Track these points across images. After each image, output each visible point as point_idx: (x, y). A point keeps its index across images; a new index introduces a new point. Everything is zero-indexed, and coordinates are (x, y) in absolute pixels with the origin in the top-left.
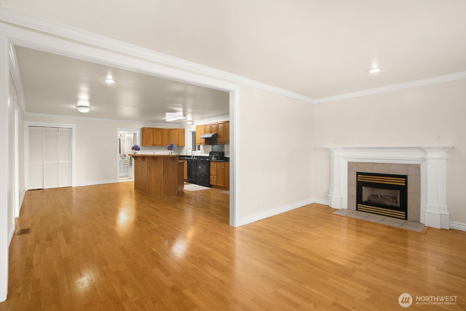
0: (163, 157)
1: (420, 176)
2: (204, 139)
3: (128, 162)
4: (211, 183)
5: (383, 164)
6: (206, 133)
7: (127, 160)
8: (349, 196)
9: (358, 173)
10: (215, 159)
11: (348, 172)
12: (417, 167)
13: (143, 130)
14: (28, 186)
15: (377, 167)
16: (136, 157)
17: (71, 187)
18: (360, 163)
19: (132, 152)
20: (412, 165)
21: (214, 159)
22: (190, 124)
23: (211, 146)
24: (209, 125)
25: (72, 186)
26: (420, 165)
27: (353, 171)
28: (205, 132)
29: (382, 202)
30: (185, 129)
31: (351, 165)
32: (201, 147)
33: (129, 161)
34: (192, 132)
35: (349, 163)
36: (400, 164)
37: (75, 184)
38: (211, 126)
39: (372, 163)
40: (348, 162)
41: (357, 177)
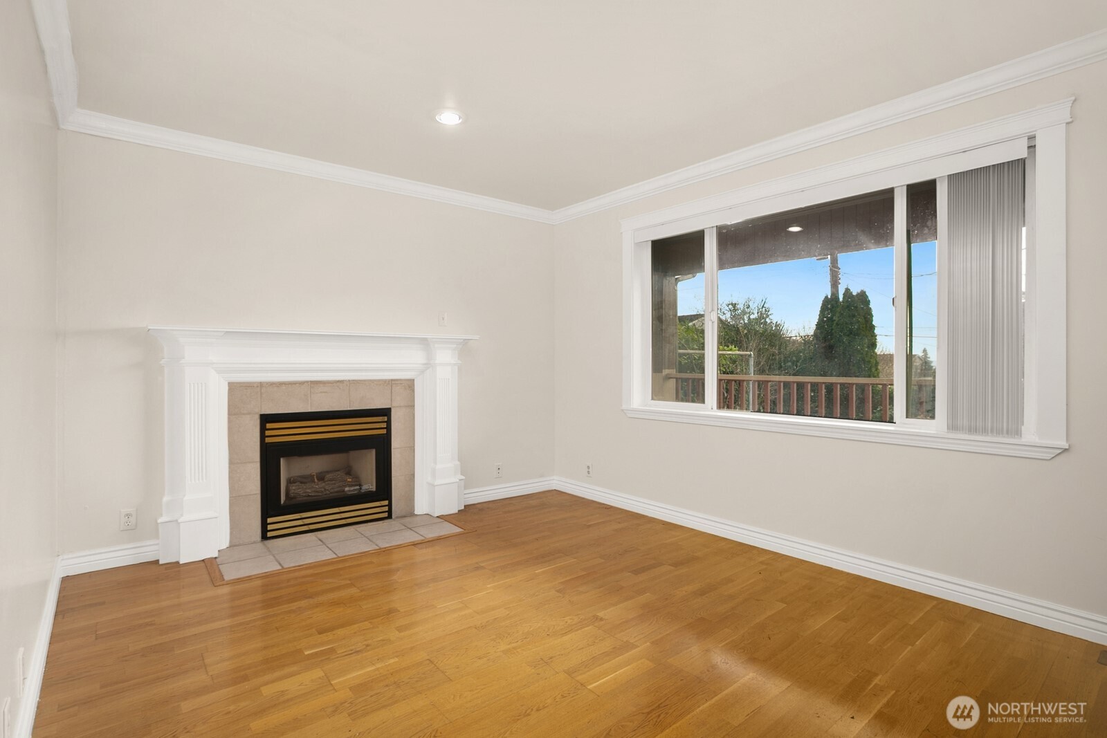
1: (414, 406)
5: (338, 384)
8: (235, 499)
9: (266, 419)
11: (229, 418)
12: (409, 387)
15: (321, 392)
18: (272, 384)
20: (399, 382)
26: (414, 380)
27: (249, 414)
29: (328, 492)
31: (237, 392)
35: (233, 388)
36: (375, 380)
39: (307, 382)
40: (231, 385)
41: (263, 429)
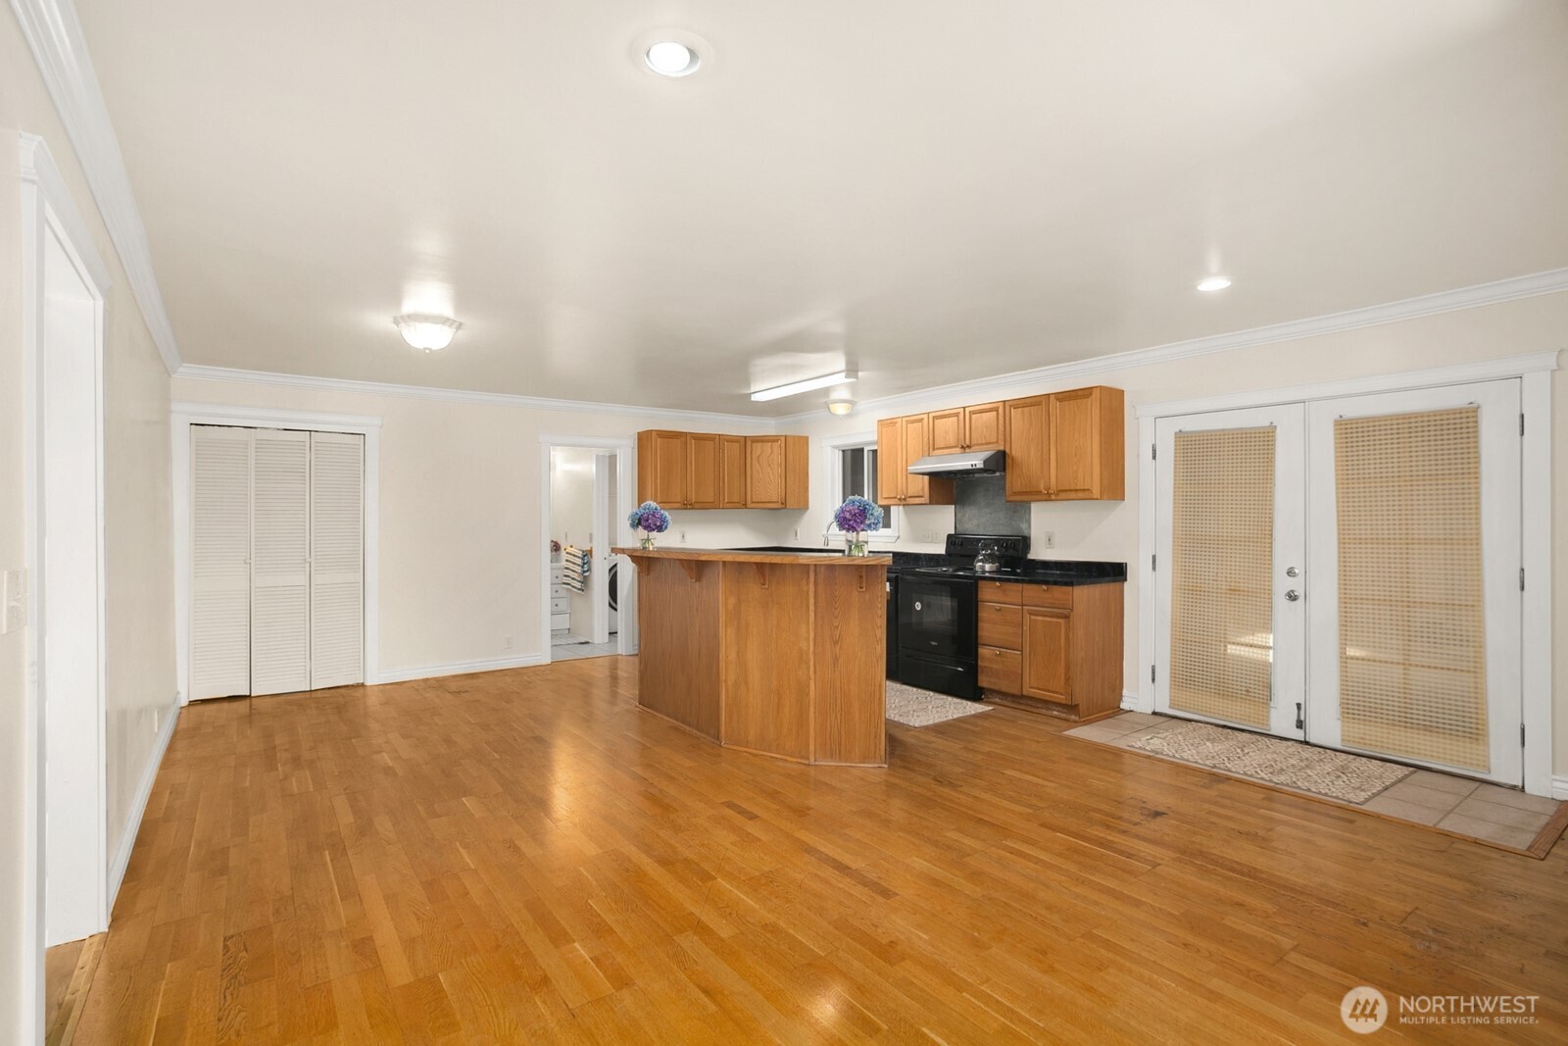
0: (812, 569)
2: (926, 478)
3: (575, 576)
4: (984, 681)
6: (937, 452)
7: (571, 566)
10: (988, 567)
13: (644, 439)
14: (190, 685)
16: (645, 562)
17: (363, 685)
19: (631, 539)
21: (983, 567)
22: (843, 416)
23: (952, 508)
24: (957, 415)
25: (368, 683)
28: (932, 447)
30: (807, 438)
32: (897, 513)
33: (579, 569)
34: (843, 451)
37: (376, 674)
38: (964, 415)
